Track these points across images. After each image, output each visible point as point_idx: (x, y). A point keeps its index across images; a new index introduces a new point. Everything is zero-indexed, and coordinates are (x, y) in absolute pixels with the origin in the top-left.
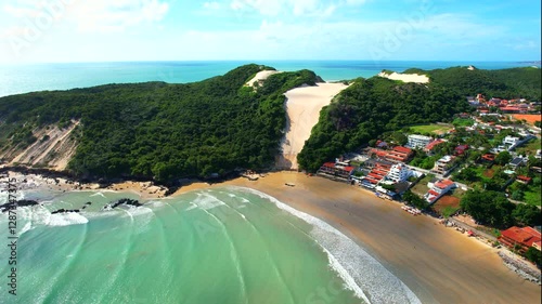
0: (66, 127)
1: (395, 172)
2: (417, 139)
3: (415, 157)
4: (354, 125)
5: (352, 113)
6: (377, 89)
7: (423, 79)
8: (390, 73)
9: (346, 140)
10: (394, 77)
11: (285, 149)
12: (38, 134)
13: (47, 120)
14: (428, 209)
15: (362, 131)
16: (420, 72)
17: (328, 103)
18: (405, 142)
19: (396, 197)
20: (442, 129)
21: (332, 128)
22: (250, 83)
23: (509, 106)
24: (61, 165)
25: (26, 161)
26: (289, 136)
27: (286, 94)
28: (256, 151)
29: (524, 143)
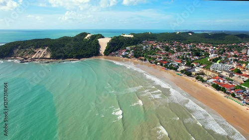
1: (123, 54)
2: (128, 48)
3: (127, 51)
4: (115, 46)
5: (114, 43)
6: (120, 38)
7: (132, 36)
8: (124, 35)
9: (114, 49)
10: (125, 36)
11: (100, 52)
12: (36, 51)
14: (129, 58)
15: (117, 47)
16: (132, 34)
17: (109, 42)
19: (124, 57)
20: (134, 46)
21: (110, 47)
22: (86, 38)
23: (151, 42)
26: (101, 49)
27: (98, 40)
28: (94, 52)
29: (147, 47)
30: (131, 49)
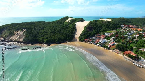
0: (22, 31)
1: (101, 41)
2: (107, 33)
3: (107, 37)
4: (92, 31)
5: (92, 28)
6: (98, 22)
7: (110, 20)
8: (102, 19)
9: (90, 34)
11: (76, 36)
12: (15, 33)
13: (17, 30)
14: (108, 48)
15: (94, 32)
17: (86, 25)
18: (104, 34)
19: (102, 46)
21: (87, 31)
22: (67, 21)
24: (21, 40)
25: (13, 39)
26: (76, 33)
27: (76, 23)
28: (68, 37)
29: (132, 34)
30: (112, 36)
